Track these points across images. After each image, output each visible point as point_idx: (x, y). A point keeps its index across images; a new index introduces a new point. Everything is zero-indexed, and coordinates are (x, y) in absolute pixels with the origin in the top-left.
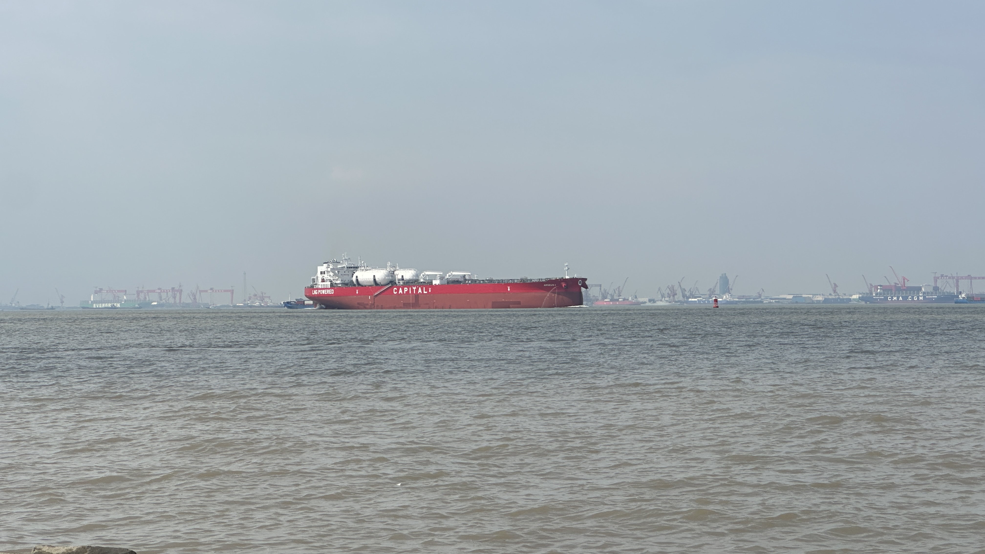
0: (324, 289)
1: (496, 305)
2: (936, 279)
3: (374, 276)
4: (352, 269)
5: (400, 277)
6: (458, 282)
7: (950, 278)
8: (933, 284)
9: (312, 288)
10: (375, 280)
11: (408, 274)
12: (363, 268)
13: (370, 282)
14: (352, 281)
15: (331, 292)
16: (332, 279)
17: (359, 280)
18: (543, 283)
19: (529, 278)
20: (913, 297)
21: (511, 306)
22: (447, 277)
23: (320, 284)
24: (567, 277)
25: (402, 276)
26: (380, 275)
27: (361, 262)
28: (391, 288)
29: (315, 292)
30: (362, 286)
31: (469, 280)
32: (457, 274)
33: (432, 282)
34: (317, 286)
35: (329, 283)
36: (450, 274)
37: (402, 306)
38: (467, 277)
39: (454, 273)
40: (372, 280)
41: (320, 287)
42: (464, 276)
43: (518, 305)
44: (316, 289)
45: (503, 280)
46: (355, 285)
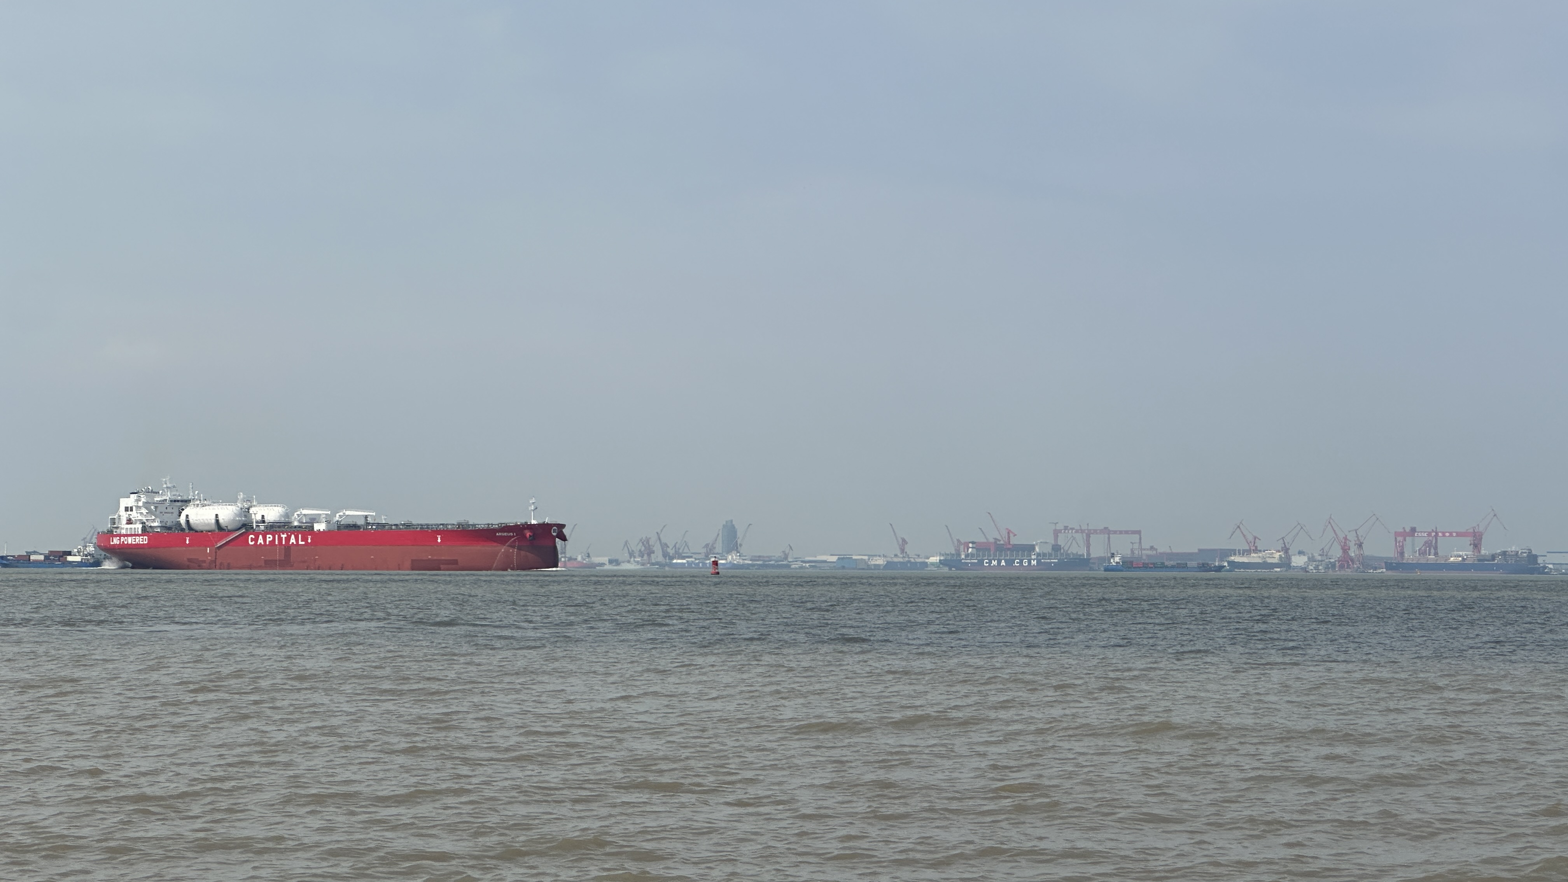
0: (131, 535)
1: (418, 565)
2: (1056, 533)
3: (217, 515)
4: (179, 504)
5: (259, 518)
6: (356, 526)
7: (1077, 531)
8: (1052, 541)
9: (110, 534)
10: (217, 521)
11: (272, 513)
12: (198, 502)
13: (208, 524)
14: (179, 524)
15: (143, 540)
16: (144, 519)
17: (191, 521)
18: (495, 531)
19: (471, 523)
20: (1021, 562)
21: (442, 566)
22: (337, 518)
23: (124, 528)
24: (534, 522)
25: (263, 516)
26: (227, 513)
27: (194, 492)
28: (245, 535)
29: (116, 541)
30: (196, 531)
31: (373, 524)
32: (353, 514)
33: (313, 527)
34: (118, 531)
35: (141, 526)
36: (341, 514)
37: (263, 565)
38: (370, 520)
39: (348, 513)
40: (213, 521)
41: (124, 532)
42: (366, 517)
43: (453, 565)
44: (116, 536)
45: (428, 525)
46: (183, 530)
